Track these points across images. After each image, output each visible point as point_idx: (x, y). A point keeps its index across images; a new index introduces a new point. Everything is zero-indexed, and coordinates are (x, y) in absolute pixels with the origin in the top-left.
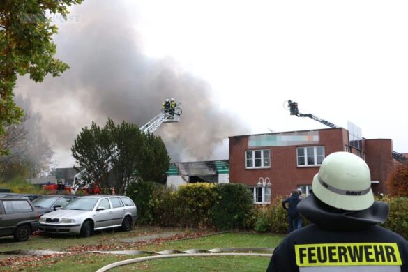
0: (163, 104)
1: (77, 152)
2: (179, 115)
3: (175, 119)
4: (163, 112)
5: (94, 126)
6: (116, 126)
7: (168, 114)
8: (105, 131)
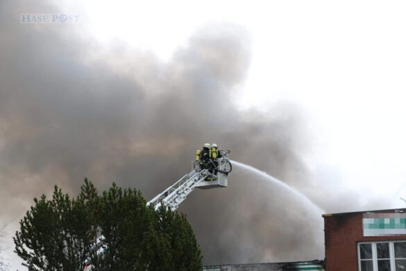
0: (199, 152)
1: (24, 246)
2: (227, 174)
3: (218, 182)
4: (197, 167)
5: (57, 193)
6: (100, 194)
7: (206, 172)
8: (78, 204)
